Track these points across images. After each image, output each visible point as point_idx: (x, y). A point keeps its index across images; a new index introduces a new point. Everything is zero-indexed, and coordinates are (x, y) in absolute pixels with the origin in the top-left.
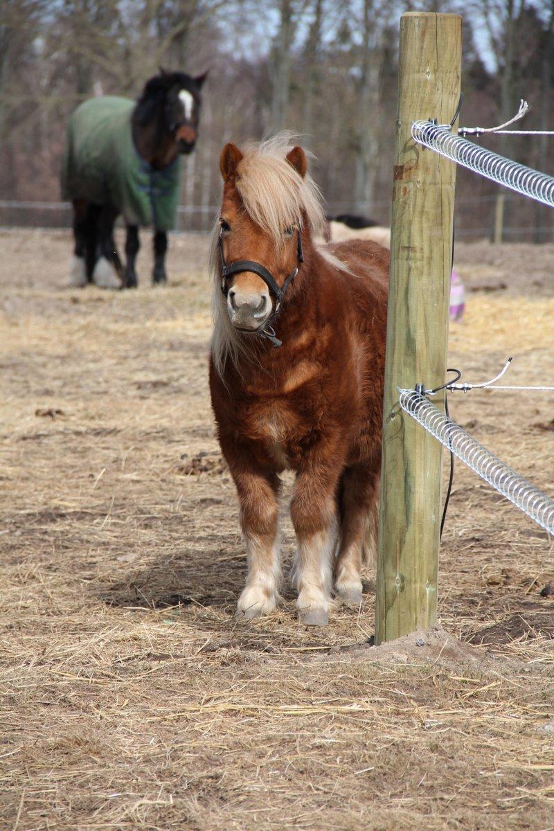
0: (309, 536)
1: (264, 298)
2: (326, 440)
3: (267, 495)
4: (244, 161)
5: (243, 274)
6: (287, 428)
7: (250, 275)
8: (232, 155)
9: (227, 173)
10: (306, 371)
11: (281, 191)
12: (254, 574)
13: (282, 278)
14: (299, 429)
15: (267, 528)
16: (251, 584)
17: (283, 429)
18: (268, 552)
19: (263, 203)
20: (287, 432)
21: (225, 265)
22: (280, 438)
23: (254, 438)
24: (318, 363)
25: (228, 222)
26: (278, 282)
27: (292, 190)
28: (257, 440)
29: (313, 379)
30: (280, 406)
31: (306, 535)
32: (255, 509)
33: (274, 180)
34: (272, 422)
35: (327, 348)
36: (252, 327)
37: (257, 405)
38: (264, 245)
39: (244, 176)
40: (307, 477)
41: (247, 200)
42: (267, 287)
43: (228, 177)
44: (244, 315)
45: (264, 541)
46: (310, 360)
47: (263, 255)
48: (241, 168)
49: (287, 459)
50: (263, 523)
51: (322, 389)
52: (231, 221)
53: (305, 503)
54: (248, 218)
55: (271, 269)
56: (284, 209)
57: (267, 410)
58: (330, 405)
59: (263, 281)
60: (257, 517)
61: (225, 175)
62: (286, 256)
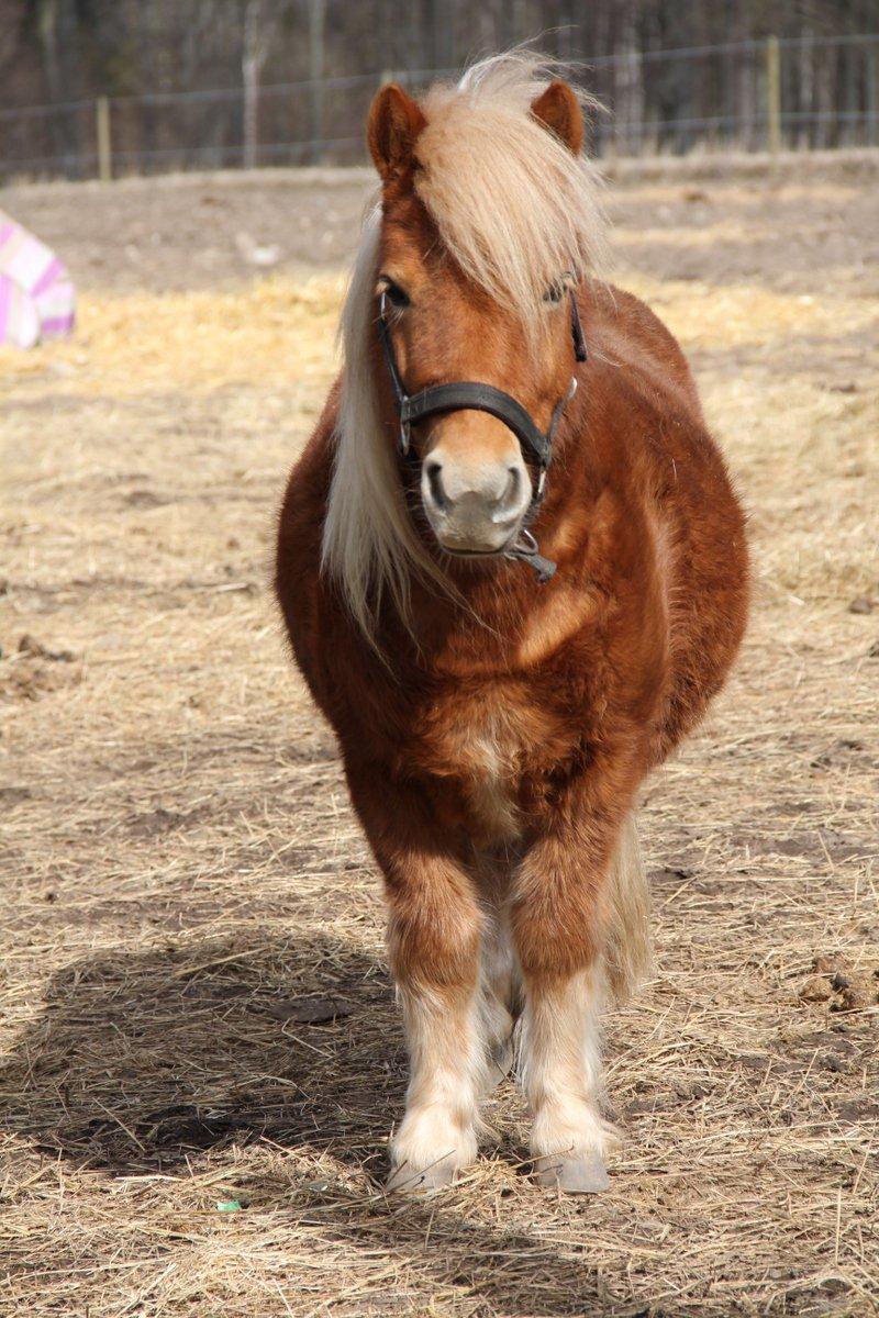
0: (558, 981)
1: (514, 472)
2: (605, 762)
3: (459, 893)
4: (429, 130)
5: (456, 415)
6: (521, 745)
7: (475, 418)
8: (398, 117)
9: (387, 161)
10: (567, 611)
11: (529, 198)
12: (429, 1079)
13: (546, 409)
14: (550, 744)
15: (460, 970)
16: (419, 1102)
17: (514, 751)
18: (460, 1025)
19: (488, 229)
20: (522, 756)
21: (405, 392)
22: (505, 771)
23: (444, 773)
24: (593, 589)
25: (403, 286)
26: (538, 423)
27: (555, 193)
28: (450, 777)
29: (585, 627)
30: (508, 699)
31: (553, 979)
32: (434, 926)
33: (510, 172)
34: (486, 735)
35: (611, 550)
36: (490, 546)
37: (450, 700)
38: (499, 337)
39: (435, 167)
40: (556, 847)
41: (450, 226)
42: (516, 442)
43: (390, 170)
44: (468, 519)
45: (450, 998)
46: (576, 584)
47: (499, 362)
48: (425, 149)
49: (516, 815)
50: (451, 958)
51: (606, 647)
52: (410, 284)
53: (550, 905)
54: (455, 272)
55: (522, 394)
56: (542, 243)
57: (475, 709)
58: (619, 686)
59: (506, 429)
60: (438, 946)
61: (384, 166)
62: (549, 355)
